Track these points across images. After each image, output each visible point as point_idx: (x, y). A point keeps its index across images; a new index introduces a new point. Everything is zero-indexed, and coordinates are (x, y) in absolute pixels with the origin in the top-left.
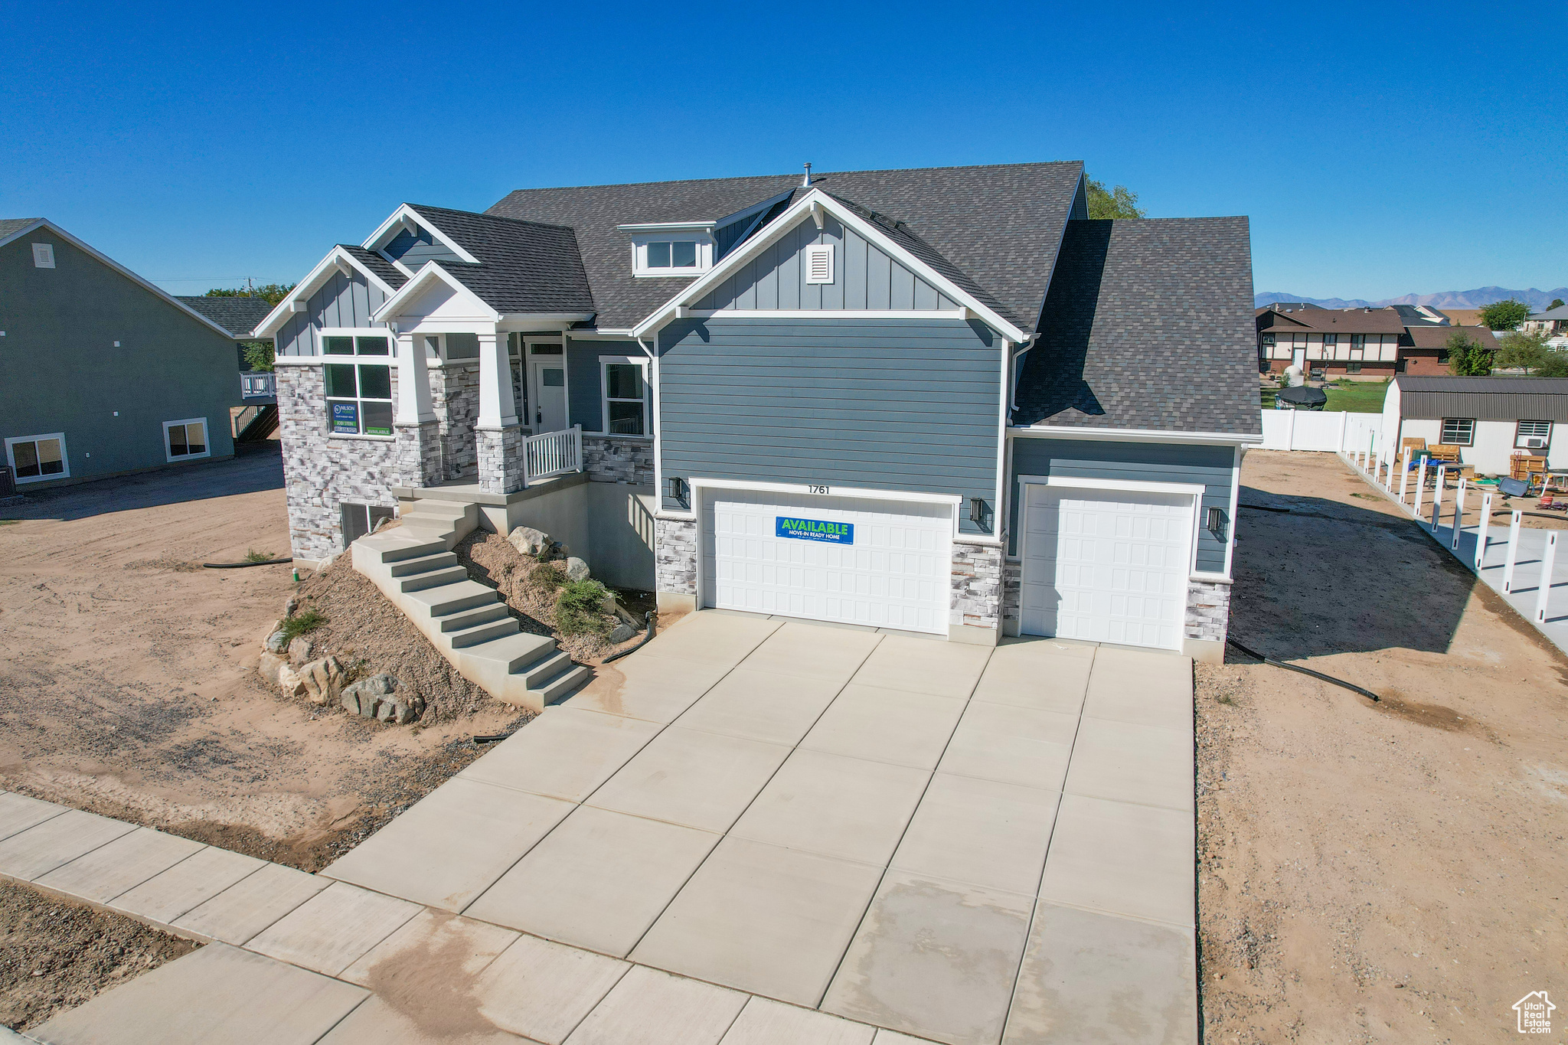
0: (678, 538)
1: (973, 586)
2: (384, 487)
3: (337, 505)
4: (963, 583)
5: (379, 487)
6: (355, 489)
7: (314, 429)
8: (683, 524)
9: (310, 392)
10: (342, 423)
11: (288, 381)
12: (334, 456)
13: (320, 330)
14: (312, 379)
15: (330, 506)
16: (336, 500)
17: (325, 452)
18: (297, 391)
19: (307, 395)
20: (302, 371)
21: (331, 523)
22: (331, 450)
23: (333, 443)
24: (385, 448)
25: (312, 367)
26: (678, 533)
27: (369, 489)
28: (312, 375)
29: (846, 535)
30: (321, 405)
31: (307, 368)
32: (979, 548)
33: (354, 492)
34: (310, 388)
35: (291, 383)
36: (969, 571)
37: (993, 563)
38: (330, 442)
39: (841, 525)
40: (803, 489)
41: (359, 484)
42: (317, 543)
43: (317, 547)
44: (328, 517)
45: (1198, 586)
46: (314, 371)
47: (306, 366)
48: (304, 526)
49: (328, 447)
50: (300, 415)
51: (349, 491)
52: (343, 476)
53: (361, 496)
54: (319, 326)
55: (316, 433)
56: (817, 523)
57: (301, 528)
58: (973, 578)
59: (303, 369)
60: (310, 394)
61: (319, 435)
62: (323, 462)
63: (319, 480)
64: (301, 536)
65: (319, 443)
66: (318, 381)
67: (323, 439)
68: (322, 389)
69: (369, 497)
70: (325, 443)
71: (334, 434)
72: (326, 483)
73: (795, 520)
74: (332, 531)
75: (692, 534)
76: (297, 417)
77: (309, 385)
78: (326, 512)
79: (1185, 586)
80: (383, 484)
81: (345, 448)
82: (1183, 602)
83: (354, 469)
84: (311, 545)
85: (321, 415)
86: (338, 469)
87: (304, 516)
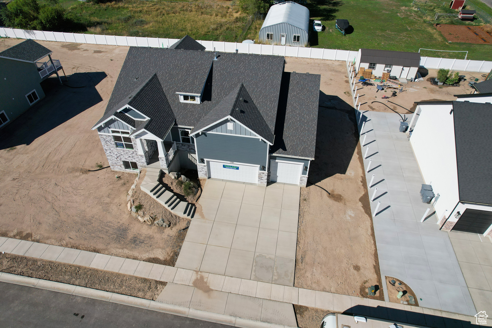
1: (262, 178)
2: (134, 159)
4: (260, 178)
5: (132, 159)
6: (126, 159)
7: (112, 147)
8: (203, 166)
10: (120, 146)
11: (103, 138)
14: (110, 138)
16: (121, 160)
18: (106, 140)
19: (109, 141)
21: (120, 164)
22: (118, 151)
24: (132, 152)
25: (109, 136)
27: (130, 159)
29: (238, 168)
30: (114, 143)
32: (263, 173)
36: (261, 176)
37: (266, 175)
39: (236, 167)
40: (228, 162)
41: (127, 158)
45: (302, 177)
48: (113, 164)
51: (124, 159)
52: (122, 156)
53: (128, 160)
54: (110, 128)
56: (231, 166)
58: (262, 177)
59: (107, 136)
61: (114, 148)
62: (116, 153)
63: (116, 156)
64: (112, 166)
65: (114, 150)
66: (112, 138)
68: (113, 140)
70: (116, 150)
71: (117, 148)
72: (118, 157)
73: (227, 166)
74: (121, 166)
75: (206, 168)
76: (107, 144)
78: (119, 162)
79: (300, 177)
81: (121, 151)
82: (299, 179)
83: (125, 155)
84: (116, 167)
85: (114, 144)
86: (120, 155)
87: (113, 162)
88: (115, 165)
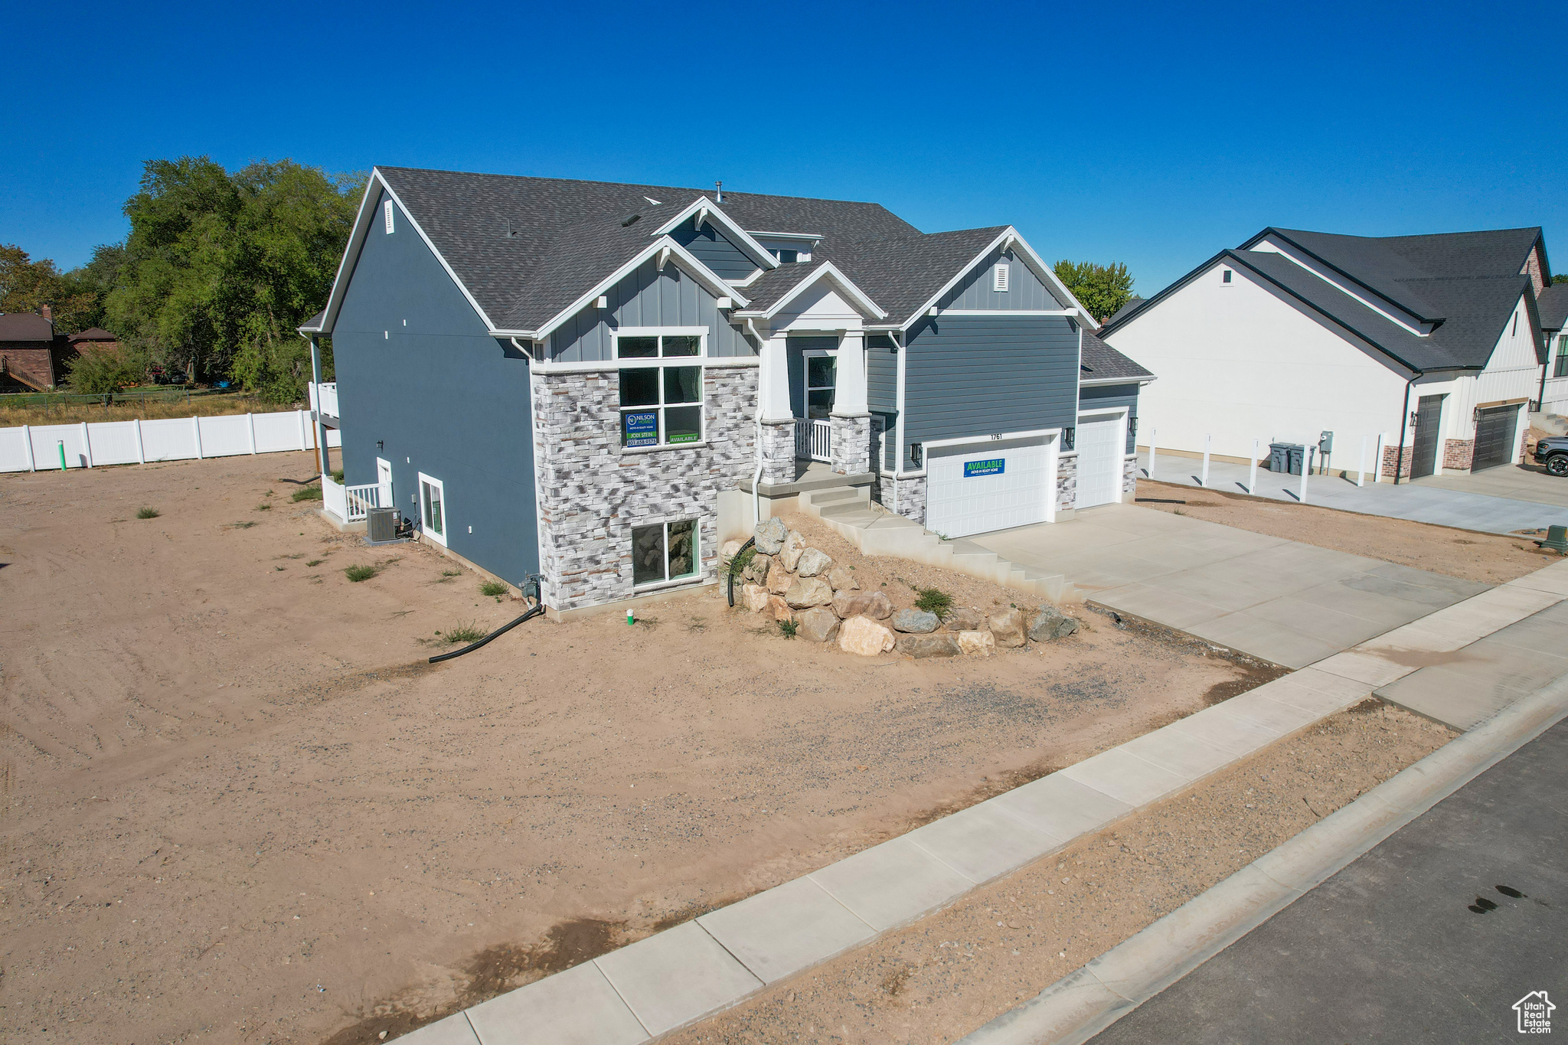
0: (915, 492)
2: (691, 497)
3: (629, 531)
4: (1062, 483)
5: (683, 499)
6: (654, 508)
7: (602, 446)
8: (918, 480)
9: (599, 403)
10: (638, 435)
11: (567, 393)
12: (629, 474)
13: (617, 330)
14: (603, 387)
15: (619, 534)
16: (626, 525)
17: (615, 472)
18: (579, 404)
19: (594, 408)
20: (588, 379)
21: (618, 554)
22: (624, 468)
23: (627, 460)
24: (694, 456)
25: (603, 374)
26: (914, 489)
27: (671, 504)
28: (602, 383)
29: (1000, 467)
30: (615, 417)
31: (597, 375)
32: (1069, 459)
33: (652, 512)
34: (600, 398)
35: (570, 394)
36: (1065, 475)
38: (624, 460)
39: (998, 461)
40: (988, 438)
41: (657, 499)
42: (595, 583)
43: (595, 588)
44: (614, 548)
45: (1127, 462)
46: (605, 378)
47: (594, 373)
48: (579, 567)
49: (621, 466)
50: (582, 433)
51: (646, 511)
52: (639, 496)
53: (661, 514)
54: (614, 325)
55: (605, 451)
56: (986, 463)
57: (574, 571)
58: (1066, 479)
59: (589, 376)
60: (599, 406)
61: (609, 453)
62: (615, 482)
63: (604, 508)
64: (573, 581)
65: (609, 462)
66: (612, 389)
67: (614, 457)
68: (616, 398)
69: (670, 513)
70: (616, 461)
71: (626, 449)
72: (614, 510)
73: (974, 462)
74: (620, 563)
75: (923, 487)
76: (578, 435)
77: (597, 396)
78: (612, 542)
79: (1121, 466)
80: (689, 495)
81: (644, 463)
82: (1121, 474)
83: (653, 484)
84: (587, 587)
85: (613, 428)
86: (632, 488)
87: (579, 555)
88: (584, 575)
